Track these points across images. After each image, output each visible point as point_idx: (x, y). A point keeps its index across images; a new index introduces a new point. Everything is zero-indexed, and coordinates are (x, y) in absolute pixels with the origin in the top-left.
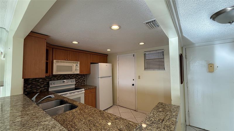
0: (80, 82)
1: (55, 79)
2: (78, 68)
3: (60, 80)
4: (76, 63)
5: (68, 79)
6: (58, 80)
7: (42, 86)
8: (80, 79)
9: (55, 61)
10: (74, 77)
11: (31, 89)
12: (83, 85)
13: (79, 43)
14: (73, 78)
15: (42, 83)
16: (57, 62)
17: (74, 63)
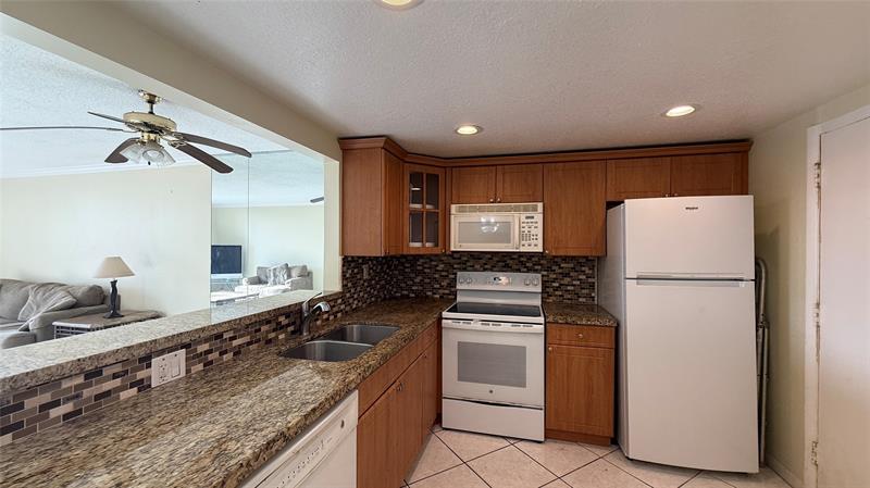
0: (569, 288)
1: (477, 267)
2: (533, 231)
3: (491, 270)
4: (526, 209)
5: (519, 271)
6: (485, 270)
7: (444, 284)
8: (567, 275)
9: (454, 208)
10: (541, 265)
11: (421, 288)
12: (583, 304)
13: (480, 129)
14: (536, 267)
15: (444, 274)
16: (461, 210)
17: (516, 209)
